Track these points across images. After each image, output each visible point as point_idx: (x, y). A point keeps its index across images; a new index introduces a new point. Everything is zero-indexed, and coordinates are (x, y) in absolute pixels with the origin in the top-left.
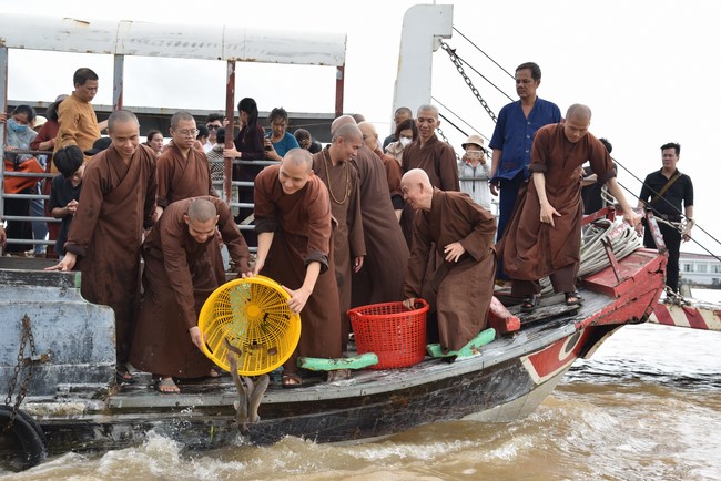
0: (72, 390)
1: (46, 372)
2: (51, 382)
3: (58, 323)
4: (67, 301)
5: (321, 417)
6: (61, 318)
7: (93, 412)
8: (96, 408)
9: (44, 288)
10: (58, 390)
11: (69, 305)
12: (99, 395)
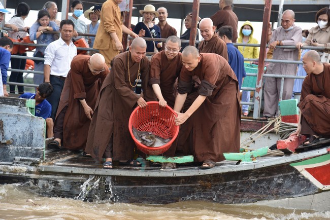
0: (21, 160)
1: (10, 150)
2: (12, 155)
3: (16, 125)
4: (22, 114)
5: (155, 188)
6: (18, 122)
7: (30, 172)
8: (32, 171)
9: (11, 106)
10: (14, 159)
11: (22, 116)
12: (34, 164)
